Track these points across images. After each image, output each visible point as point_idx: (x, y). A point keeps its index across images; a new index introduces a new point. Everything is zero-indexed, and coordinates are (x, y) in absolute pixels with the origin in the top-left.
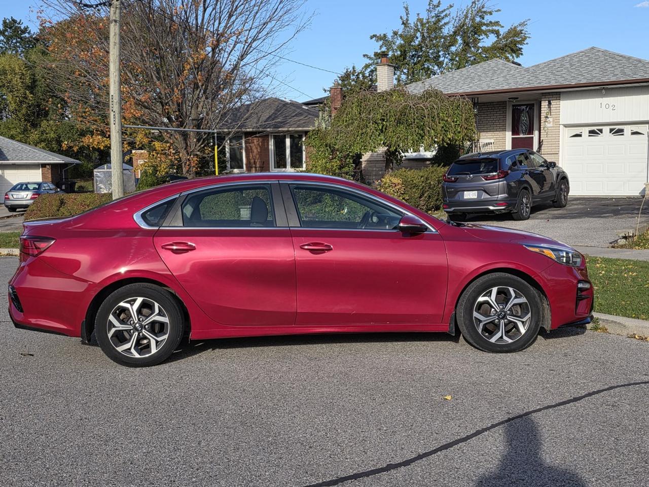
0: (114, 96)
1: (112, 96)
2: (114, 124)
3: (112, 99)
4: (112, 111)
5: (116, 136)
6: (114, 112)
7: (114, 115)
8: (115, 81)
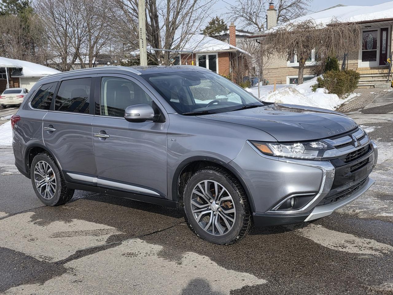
0: (142, 29)
1: (141, 28)
2: (143, 47)
3: (141, 31)
4: (141, 38)
5: (144, 56)
6: (142, 39)
7: (143, 41)
8: (142, 18)
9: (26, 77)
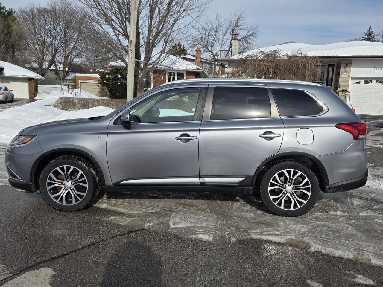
1: (131, 40)
2: (131, 58)
5: (131, 66)
6: (132, 51)
8: (133, 31)
9: (7, 76)
